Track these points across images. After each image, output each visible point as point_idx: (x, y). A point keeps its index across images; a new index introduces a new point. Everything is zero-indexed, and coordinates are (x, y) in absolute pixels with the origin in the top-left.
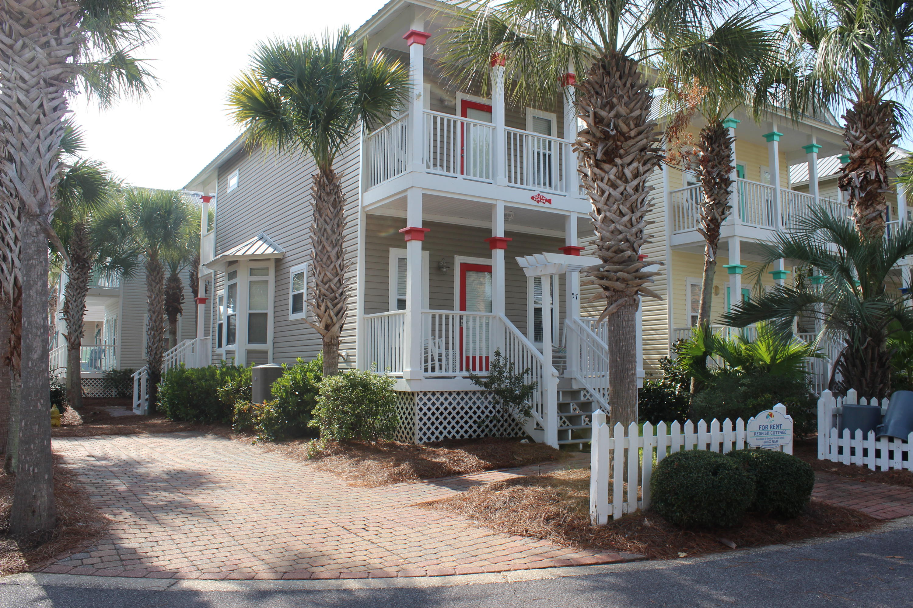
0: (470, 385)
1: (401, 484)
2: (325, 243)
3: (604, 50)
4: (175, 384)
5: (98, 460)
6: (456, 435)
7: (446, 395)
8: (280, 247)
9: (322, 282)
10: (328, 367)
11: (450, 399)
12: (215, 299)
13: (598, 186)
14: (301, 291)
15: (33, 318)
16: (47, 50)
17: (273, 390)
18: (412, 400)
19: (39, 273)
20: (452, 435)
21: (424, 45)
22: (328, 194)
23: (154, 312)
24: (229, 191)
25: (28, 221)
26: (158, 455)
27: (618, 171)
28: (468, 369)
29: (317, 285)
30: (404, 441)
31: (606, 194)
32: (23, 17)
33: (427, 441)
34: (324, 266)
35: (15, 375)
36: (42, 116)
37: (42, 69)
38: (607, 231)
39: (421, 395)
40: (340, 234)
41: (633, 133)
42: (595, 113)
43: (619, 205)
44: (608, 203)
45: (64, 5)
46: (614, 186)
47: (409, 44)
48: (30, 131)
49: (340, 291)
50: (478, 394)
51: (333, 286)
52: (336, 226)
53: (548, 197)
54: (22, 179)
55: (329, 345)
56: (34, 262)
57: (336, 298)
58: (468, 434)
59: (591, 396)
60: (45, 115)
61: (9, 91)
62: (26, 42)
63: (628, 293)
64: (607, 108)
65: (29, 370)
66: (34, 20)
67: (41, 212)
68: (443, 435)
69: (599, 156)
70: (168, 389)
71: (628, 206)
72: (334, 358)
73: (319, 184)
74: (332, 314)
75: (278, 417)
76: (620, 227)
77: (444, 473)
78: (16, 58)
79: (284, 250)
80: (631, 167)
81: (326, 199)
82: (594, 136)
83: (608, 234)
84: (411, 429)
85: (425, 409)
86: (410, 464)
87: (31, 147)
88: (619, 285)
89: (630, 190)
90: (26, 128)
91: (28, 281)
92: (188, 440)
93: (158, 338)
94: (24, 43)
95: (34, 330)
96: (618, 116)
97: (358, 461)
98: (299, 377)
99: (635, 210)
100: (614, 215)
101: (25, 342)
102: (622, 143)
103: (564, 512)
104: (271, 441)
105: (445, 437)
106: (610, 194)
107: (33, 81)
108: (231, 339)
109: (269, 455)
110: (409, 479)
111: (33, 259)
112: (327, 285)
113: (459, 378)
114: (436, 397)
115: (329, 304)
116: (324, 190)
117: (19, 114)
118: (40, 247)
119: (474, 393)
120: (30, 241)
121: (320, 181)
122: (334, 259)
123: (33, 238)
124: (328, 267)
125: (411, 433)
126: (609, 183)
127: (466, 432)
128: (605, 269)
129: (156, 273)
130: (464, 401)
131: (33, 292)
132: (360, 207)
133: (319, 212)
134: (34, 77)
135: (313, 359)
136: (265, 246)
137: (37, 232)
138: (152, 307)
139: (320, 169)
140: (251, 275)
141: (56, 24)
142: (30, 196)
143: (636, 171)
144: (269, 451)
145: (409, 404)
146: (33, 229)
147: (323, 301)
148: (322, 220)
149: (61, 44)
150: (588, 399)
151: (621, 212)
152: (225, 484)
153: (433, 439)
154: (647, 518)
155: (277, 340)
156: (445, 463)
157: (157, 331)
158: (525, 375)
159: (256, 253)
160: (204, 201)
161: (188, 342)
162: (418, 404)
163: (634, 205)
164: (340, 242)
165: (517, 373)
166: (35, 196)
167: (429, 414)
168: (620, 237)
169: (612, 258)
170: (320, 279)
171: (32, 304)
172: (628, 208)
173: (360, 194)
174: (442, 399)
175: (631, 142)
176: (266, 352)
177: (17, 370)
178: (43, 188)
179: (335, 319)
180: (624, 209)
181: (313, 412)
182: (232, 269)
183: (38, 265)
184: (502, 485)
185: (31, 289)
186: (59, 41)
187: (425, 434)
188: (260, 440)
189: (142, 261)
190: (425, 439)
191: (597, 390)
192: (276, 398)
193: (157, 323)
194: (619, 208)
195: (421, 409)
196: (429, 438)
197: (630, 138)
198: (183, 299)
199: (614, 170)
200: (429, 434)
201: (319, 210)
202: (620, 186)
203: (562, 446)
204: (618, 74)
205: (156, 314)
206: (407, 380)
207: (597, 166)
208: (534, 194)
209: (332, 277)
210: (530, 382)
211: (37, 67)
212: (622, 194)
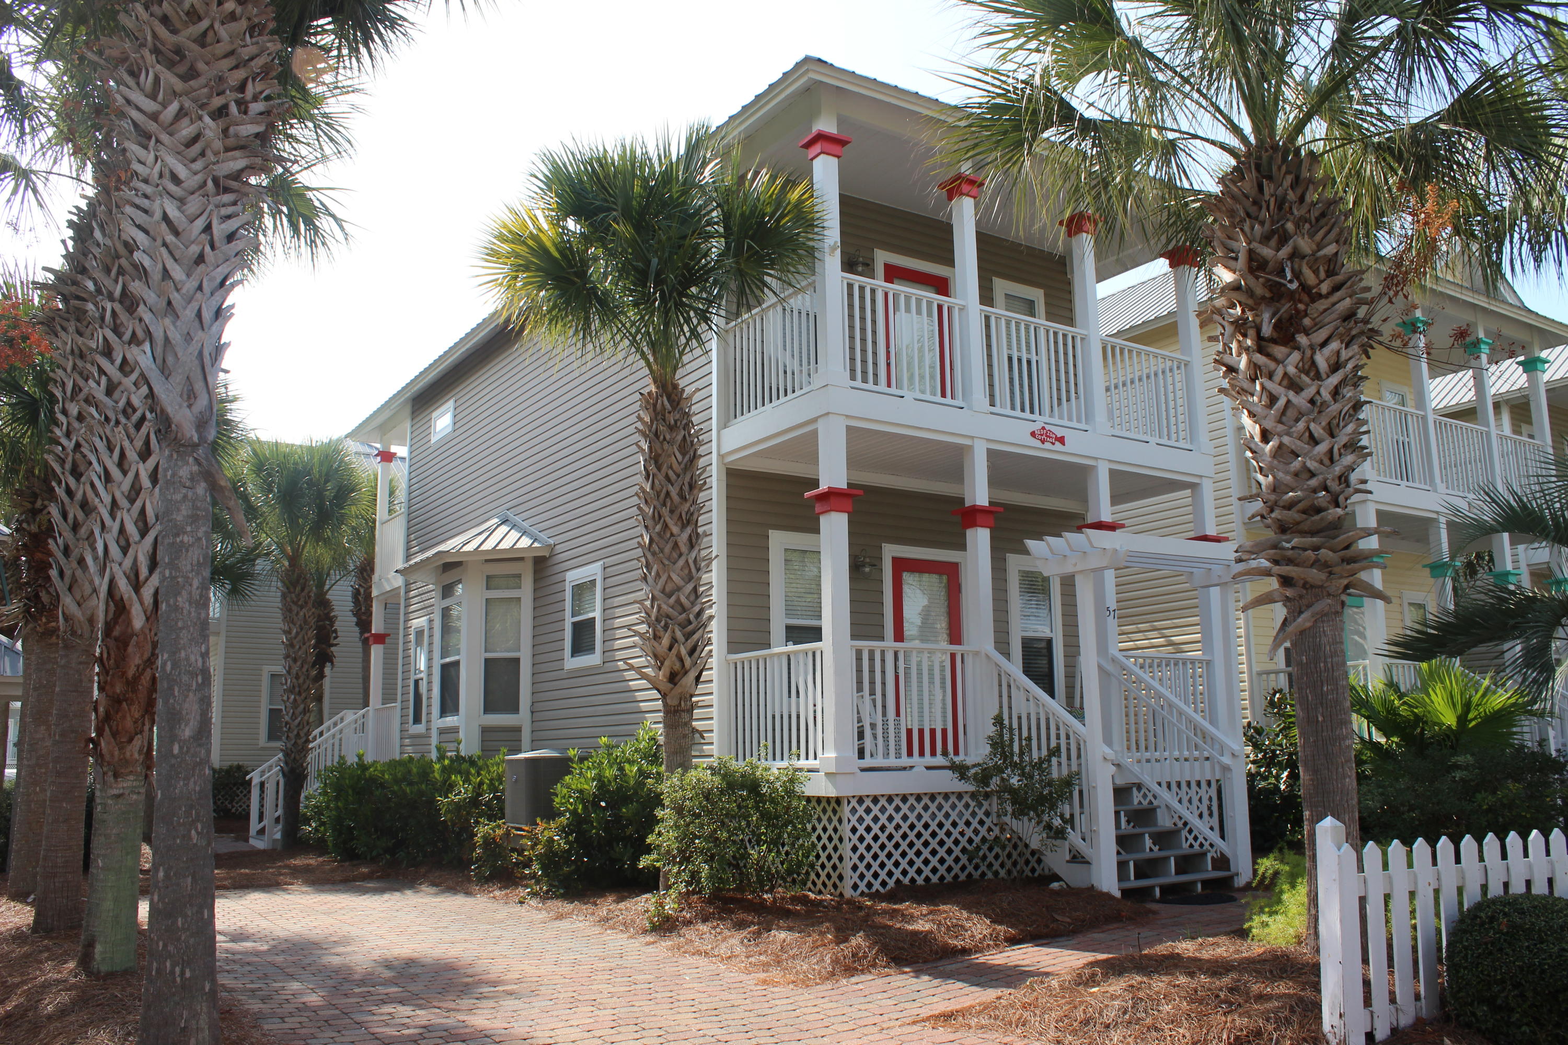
0: (947, 782)
1: (863, 978)
2: (668, 520)
3: (1252, 139)
4: (350, 792)
5: (233, 941)
6: (916, 877)
7: (897, 801)
8: (542, 535)
9: (663, 591)
10: (675, 753)
11: (905, 809)
12: (406, 635)
13: (1263, 388)
14: (591, 615)
15: (183, 654)
16: (221, 123)
17: (557, 800)
18: (835, 811)
19: (195, 562)
20: (909, 876)
21: (838, 157)
22: (671, 428)
23: (295, 660)
24: (434, 439)
25: (175, 456)
26: (346, 928)
27: (1302, 359)
28: (945, 753)
29: (654, 599)
30: (820, 892)
31: (1281, 402)
32: (183, 57)
33: (866, 890)
34: (667, 562)
35: (104, 773)
36: (208, 249)
37: (211, 157)
38: (1287, 473)
39: (854, 803)
40: (694, 502)
41: (1324, 288)
42: (1251, 252)
43: (1308, 422)
44: (1284, 419)
45: (254, 40)
46: (1294, 385)
47: (810, 156)
48: (184, 277)
49: (697, 609)
50: (967, 798)
51: (683, 599)
52: (686, 488)
53: (1059, 432)
54: (165, 371)
55: (676, 711)
56: (186, 539)
57: (690, 623)
58: (938, 875)
59: (1155, 797)
60: (213, 247)
61: (146, 201)
62: (187, 105)
63: (1332, 590)
64: (1273, 242)
65: (173, 761)
66: (201, 66)
67: (200, 438)
68: (894, 878)
69: (1267, 330)
70: (328, 802)
71: (1324, 424)
72: (685, 736)
73: (655, 410)
74: (683, 652)
75: (568, 851)
76: (1312, 465)
77: (937, 953)
78: (164, 137)
79: (551, 541)
80: (1327, 350)
81: (668, 437)
82: (1250, 292)
83: (1288, 479)
84: (834, 867)
85: (861, 830)
86: (867, 936)
87: (185, 308)
88: (1315, 575)
89: (1326, 395)
90: (177, 273)
91: (173, 578)
92: (386, 896)
93: (302, 706)
94: (181, 108)
95: (185, 678)
96: (1295, 255)
97: (758, 934)
98: (609, 773)
99: (1336, 431)
100: (1298, 443)
101: (166, 702)
102: (1307, 305)
103: (1270, 1027)
104: (557, 897)
105: (898, 881)
106: (1289, 401)
107: (192, 182)
108: (449, 704)
109: (564, 924)
110: (874, 966)
111: (185, 533)
112: (673, 599)
113: (919, 769)
114: (879, 806)
115: (679, 634)
116: (664, 420)
117: (165, 244)
118: (198, 509)
119: (960, 796)
120: (178, 497)
121: (655, 405)
122: (684, 549)
123: (184, 491)
124: (674, 563)
125: (834, 876)
126: (1285, 383)
127: (934, 870)
128: (1293, 543)
129: (298, 589)
130: (930, 812)
131: (182, 600)
132: (714, 456)
133: (656, 462)
134: (195, 174)
135: (627, 739)
136: (514, 535)
137: (192, 479)
138: (291, 651)
139: (655, 382)
140: (487, 589)
141: (241, 74)
142: (181, 406)
143: (1334, 359)
144: (560, 917)
145: (830, 820)
146: (184, 472)
147: (666, 628)
148: (661, 477)
149: (246, 113)
150: (1151, 803)
151: (1311, 436)
152: (515, 987)
153: (877, 885)
154: (1448, 1036)
155: (539, 706)
156: (931, 932)
157: (300, 694)
158: (1054, 760)
159: (500, 547)
160: (382, 460)
161: (350, 716)
162: (849, 821)
163: (1335, 422)
164: (695, 517)
165: (1035, 755)
166: (190, 406)
167: (869, 839)
168: (1313, 482)
169: (1298, 523)
170: (659, 586)
171: (180, 624)
172: (1324, 429)
173: (714, 432)
174: (890, 810)
175: (1321, 305)
176: (518, 730)
177: (109, 764)
178: (205, 391)
179: (688, 662)
180: (1317, 430)
181: (650, 839)
182: (449, 578)
183: (192, 545)
184: (1093, 975)
185: (180, 593)
186: (243, 107)
187: (862, 876)
188: (534, 894)
189: (263, 570)
190: (862, 886)
191: (1164, 785)
192: (561, 814)
193: (301, 680)
194: (1308, 428)
195: (854, 830)
196: (870, 885)
197: (1320, 296)
198: (336, 638)
199: (1296, 356)
200: (869, 876)
201: (655, 458)
202: (1309, 386)
203: (1124, 892)
204: (1289, 179)
205: (299, 663)
206: (827, 774)
207: (1260, 350)
208: (1036, 427)
209: (681, 583)
210: (1065, 772)
211: (203, 154)
212: (1312, 401)
